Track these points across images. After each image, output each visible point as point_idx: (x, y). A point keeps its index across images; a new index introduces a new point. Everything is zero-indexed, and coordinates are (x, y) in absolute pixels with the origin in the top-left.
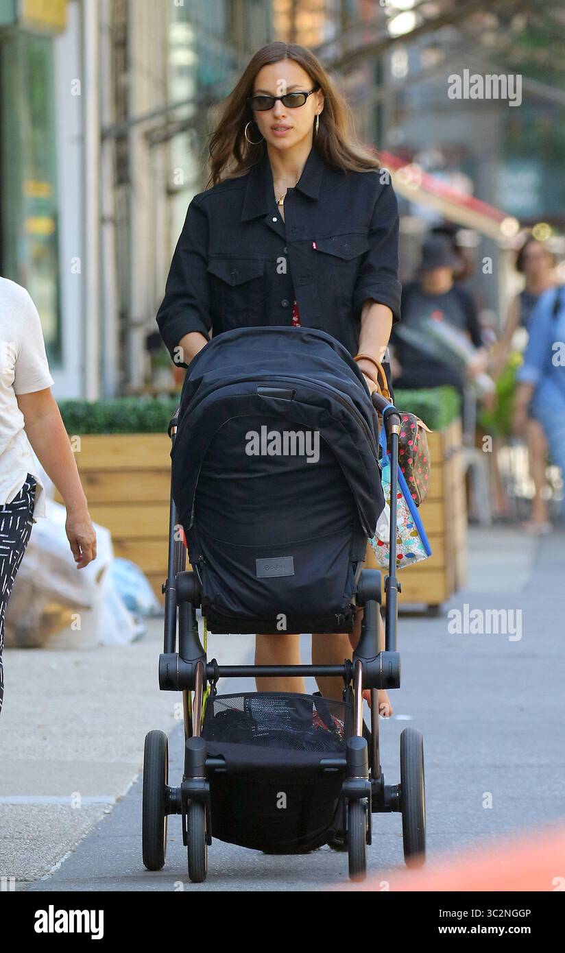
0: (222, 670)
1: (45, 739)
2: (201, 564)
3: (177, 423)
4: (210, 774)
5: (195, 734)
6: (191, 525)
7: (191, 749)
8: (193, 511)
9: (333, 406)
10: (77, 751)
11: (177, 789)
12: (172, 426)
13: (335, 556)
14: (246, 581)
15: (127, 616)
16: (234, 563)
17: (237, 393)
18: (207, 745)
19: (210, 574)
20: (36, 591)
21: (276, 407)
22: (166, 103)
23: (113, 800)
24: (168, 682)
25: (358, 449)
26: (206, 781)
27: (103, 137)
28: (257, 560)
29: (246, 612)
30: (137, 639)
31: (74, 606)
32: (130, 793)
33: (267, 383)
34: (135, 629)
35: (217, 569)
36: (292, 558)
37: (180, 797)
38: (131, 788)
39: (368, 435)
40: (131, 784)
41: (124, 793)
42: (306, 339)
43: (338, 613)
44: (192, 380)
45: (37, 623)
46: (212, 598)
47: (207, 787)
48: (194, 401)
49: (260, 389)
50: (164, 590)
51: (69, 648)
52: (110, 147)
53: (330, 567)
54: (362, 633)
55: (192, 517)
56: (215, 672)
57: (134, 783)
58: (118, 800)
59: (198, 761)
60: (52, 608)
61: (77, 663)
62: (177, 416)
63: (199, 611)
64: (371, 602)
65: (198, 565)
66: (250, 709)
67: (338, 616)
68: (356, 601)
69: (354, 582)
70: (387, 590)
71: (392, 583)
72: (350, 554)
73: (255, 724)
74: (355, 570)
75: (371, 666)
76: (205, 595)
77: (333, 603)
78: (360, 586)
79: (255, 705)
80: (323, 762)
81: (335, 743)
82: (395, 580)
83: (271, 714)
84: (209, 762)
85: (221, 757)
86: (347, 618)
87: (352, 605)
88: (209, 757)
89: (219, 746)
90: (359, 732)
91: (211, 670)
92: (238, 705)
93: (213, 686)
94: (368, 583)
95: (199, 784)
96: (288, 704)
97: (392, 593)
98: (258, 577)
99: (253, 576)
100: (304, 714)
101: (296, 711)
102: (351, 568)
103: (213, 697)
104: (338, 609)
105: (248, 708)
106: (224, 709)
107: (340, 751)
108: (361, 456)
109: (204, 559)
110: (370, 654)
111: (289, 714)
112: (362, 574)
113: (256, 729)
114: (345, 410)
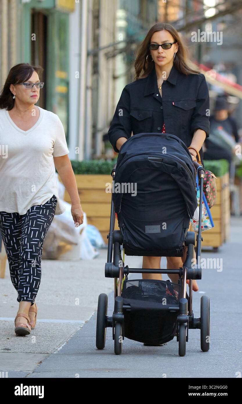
0: (130, 270)
1: (57, 296)
2: (123, 227)
3: (115, 171)
4: (124, 311)
5: (119, 295)
6: (120, 211)
7: (117, 301)
8: (121, 206)
9: (178, 165)
10: (70, 302)
11: (111, 317)
12: (113, 172)
13: (177, 226)
14: (141, 234)
15: (92, 248)
16: (137, 227)
17: (140, 159)
18: (123, 300)
19: (127, 231)
20: (55, 237)
21: (155, 165)
22: (114, 42)
23: (84, 322)
24: (108, 274)
25: (188, 183)
26: (123, 314)
27: (88, 54)
28: (146, 226)
29: (141, 247)
30: (96, 257)
31: (71, 243)
32: (91, 319)
33: (151, 155)
34: (95, 253)
35: (129, 229)
36: (160, 226)
37: (112, 320)
38: (91, 317)
39: (192, 177)
40: (91, 316)
41: (88, 319)
42: (168, 138)
44: (122, 154)
45: (55, 250)
46: (127, 241)
47: (123, 316)
48: (122, 162)
49: (149, 158)
50: (108, 238)
51: (68, 260)
52: (91, 59)
53: (175, 230)
54: (187, 257)
55: (120, 208)
56: (127, 271)
57: (93, 315)
58: (86, 322)
59: (120, 306)
60: (62, 244)
61: (71, 266)
62: (115, 168)
63: (122, 246)
64: (191, 245)
65: (122, 228)
66: (141, 286)
67: (178, 250)
68: (185, 244)
69: (184, 236)
70: (197, 240)
71: (199, 236)
72: (183, 225)
73: (143, 292)
74: (185, 232)
75: (190, 270)
76: (124, 240)
77: (176, 244)
78: (187, 238)
79: (143, 284)
80: (170, 308)
81: (175, 301)
82: (201, 236)
83: (149, 288)
84: (124, 306)
85: (129, 305)
86: (181, 251)
87: (183, 246)
88: (124, 304)
89: (129, 301)
90: (185, 297)
91: (126, 270)
92: (136, 284)
93: (127, 276)
94: (190, 237)
95: (120, 315)
96: (156, 285)
97: (199, 241)
98: (146, 233)
99: (144, 233)
100: (163, 289)
101: (159, 287)
102: (183, 231)
103: (126, 281)
104: (178, 247)
105: (140, 286)
106: (131, 286)
107: (177, 304)
108: (189, 186)
109: (125, 225)
110: (190, 265)
111: (157, 289)
112: (187, 233)
113: (143, 294)
114: (183, 167)
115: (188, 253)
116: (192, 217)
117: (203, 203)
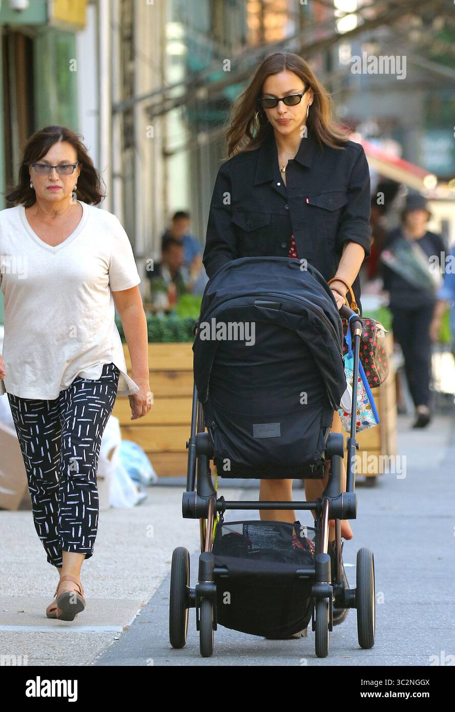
0: (227, 504)
2: (214, 428)
4: (216, 578)
5: (207, 550)
6: (207, 400)
7: (203, 560)
8: (208, 389)
9: (309, 314)
11: (195, 590)
13: (310, 423)
14: (246, 440)
15: (132, 485)
16: (238, 427)
17: (240, 304)
18: (215, 559)
19: (220, 435)
21: (269, 315)
22: (163, 85)
24: (188, 512)
25: (326, 346)
26: (214, 583)
28: (254, 425)
29: (245, 463)
33: (260, 297)
35: (225, 431)
36: (279, 424)
37: (195, 595)
39: (335, 335)
42: (292, 266)
43: (312, 464)
44: (209, 295)
46: (221, 452)
47: (214, 588)
48: (209, 310)
49: (256, 302)
50: (187, 446)
53: (308, 430)
54: (329, 478)
55: (208, 393)
56: (223, 506)
57: (138, 616)
58: (125, 629)
59: (208, 570)
63: (212, 462)
64: (336, 456)
65: (212, 428)
66: (247, 532)
67: (312, 466)
68: (325, 456)
69: (324, 441)
70: (349, 448)
71: (352, 442)
72: (321, 422)
73: (250, 543)
74: (324, 434)
75: (336, 503)
76: (216, 449)
77: (308, 457)
78: (328, 444)
79: (251, 529)
80: (298, 571)
81: (308, 559)
82: (355, 440)
83: (262, 536)
84: (216, 570)
85: (225, 567)
86: (319, 468)
87: (322, 459)
88: (216, 567)
89: (223, 559)
90: (325, 550)
91: (220, 504)
92: (239, 529)
93: (221, 516)
94: (334, 443)
95: (209, 586)
96: (275, 530)
97: (352, 450)
98: (254, 437)
99: (251, 437)
100: (286, 537)
101: (280, 535)
102: (322, 432)
103: (221, 524)
104: (312, 461)
105: (245, 531)
106: (228, 532)
107: (311, 564)
108: (330, 352)
109: (216, 424)
110: (335, 494)
111: (275, 537)
112: (329, 436)
113: (251, 547)
114: (318, 317)
115: (331, 471)
116: (337, 407)
117: (359, 380)
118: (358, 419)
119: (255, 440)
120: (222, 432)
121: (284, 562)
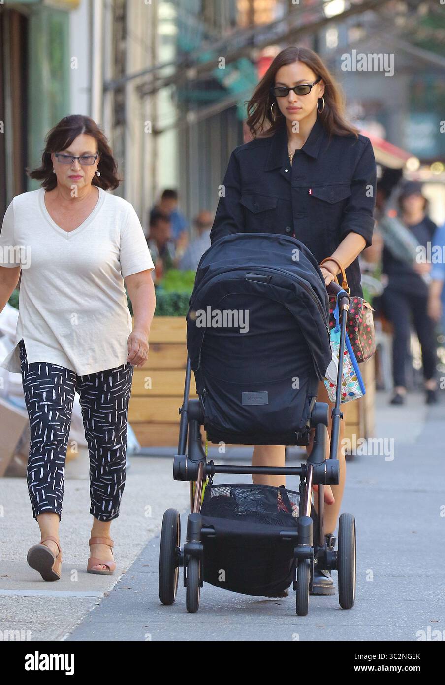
0: (217, 468)
2: (205, 395)
4: (204, 538)
5: (196, 510)
6: (198, 367)
7: (193, 521)
8: (200, 358)
9: (298, 288)
13: (296, 393)
14: (235, 407)
16: (228, 394)
17: (232, 277)
18: (203, 519)
19: (211, 402)
21: (259, 288)
24: (179, 475)
25: (313, 319)
26: (201, 543)
28: (243, 393)
29: (233, 428)
33: (252, 271)
35: (215, 398)
36: (267, 392)
37: (184, 555)
39: (321, 309)
42: (282, 242)
43: (297, 431)
44: (203, 268)
46: (211, 419)
47: (202, 547)
48: (202, 282)
49: (247, 276)
50: (180, 412)
53: (293, 399)
54: (314, 445)
55: (199, 362)
56: (212, 469)
59: (196, 529)
63: (202, 427)
64: (321, 425)
65: (203, 395)
67: (297, 433)
68: (311, 425)
69: (309, 410)
70: (333, 417)
71: (337, 412)
72: (307, 391)
73: (237, 505)
74: (310, 403)
75: (320, 469)
76: (207, 416)
77: (294, 424)
78: (313, 413)
79: (238, 492)
80: (282, 533)
81: (292, 521)
82: (339, 411)
83: (249, 499)
84: (204, 530)
85: (212, 527)
86: (304, 435)
87: (307, 426)
88: (204, 527)
89: (211, 520)
90: (308, 514)
91: (209, 467)
92: (227, 492)
93: (210, 479)
94: (318, 412)
95: (197, 545)
96: (260, 493)
97: (336, 419)
98: (243, 404)
99: (238, 402)
100: (272, 500)
101: (266, 498)
102: (307, 402)
103: (210, 487)
104: (298, 429)
105: (233, 494)
106: (217, 495)
107: (294, 526)
108: (316, 324)
109: (207, 391)
110: (318, 461)
111: (261, 500)
112: (315, 405)
113: (238, 509)
114: (306, 292)
115: (315, 438)
116: (323, 377)
117: (346, 353)
118: (343, 390)
119: (244, 407)
120: (212, 399)
121: (269, 524)
